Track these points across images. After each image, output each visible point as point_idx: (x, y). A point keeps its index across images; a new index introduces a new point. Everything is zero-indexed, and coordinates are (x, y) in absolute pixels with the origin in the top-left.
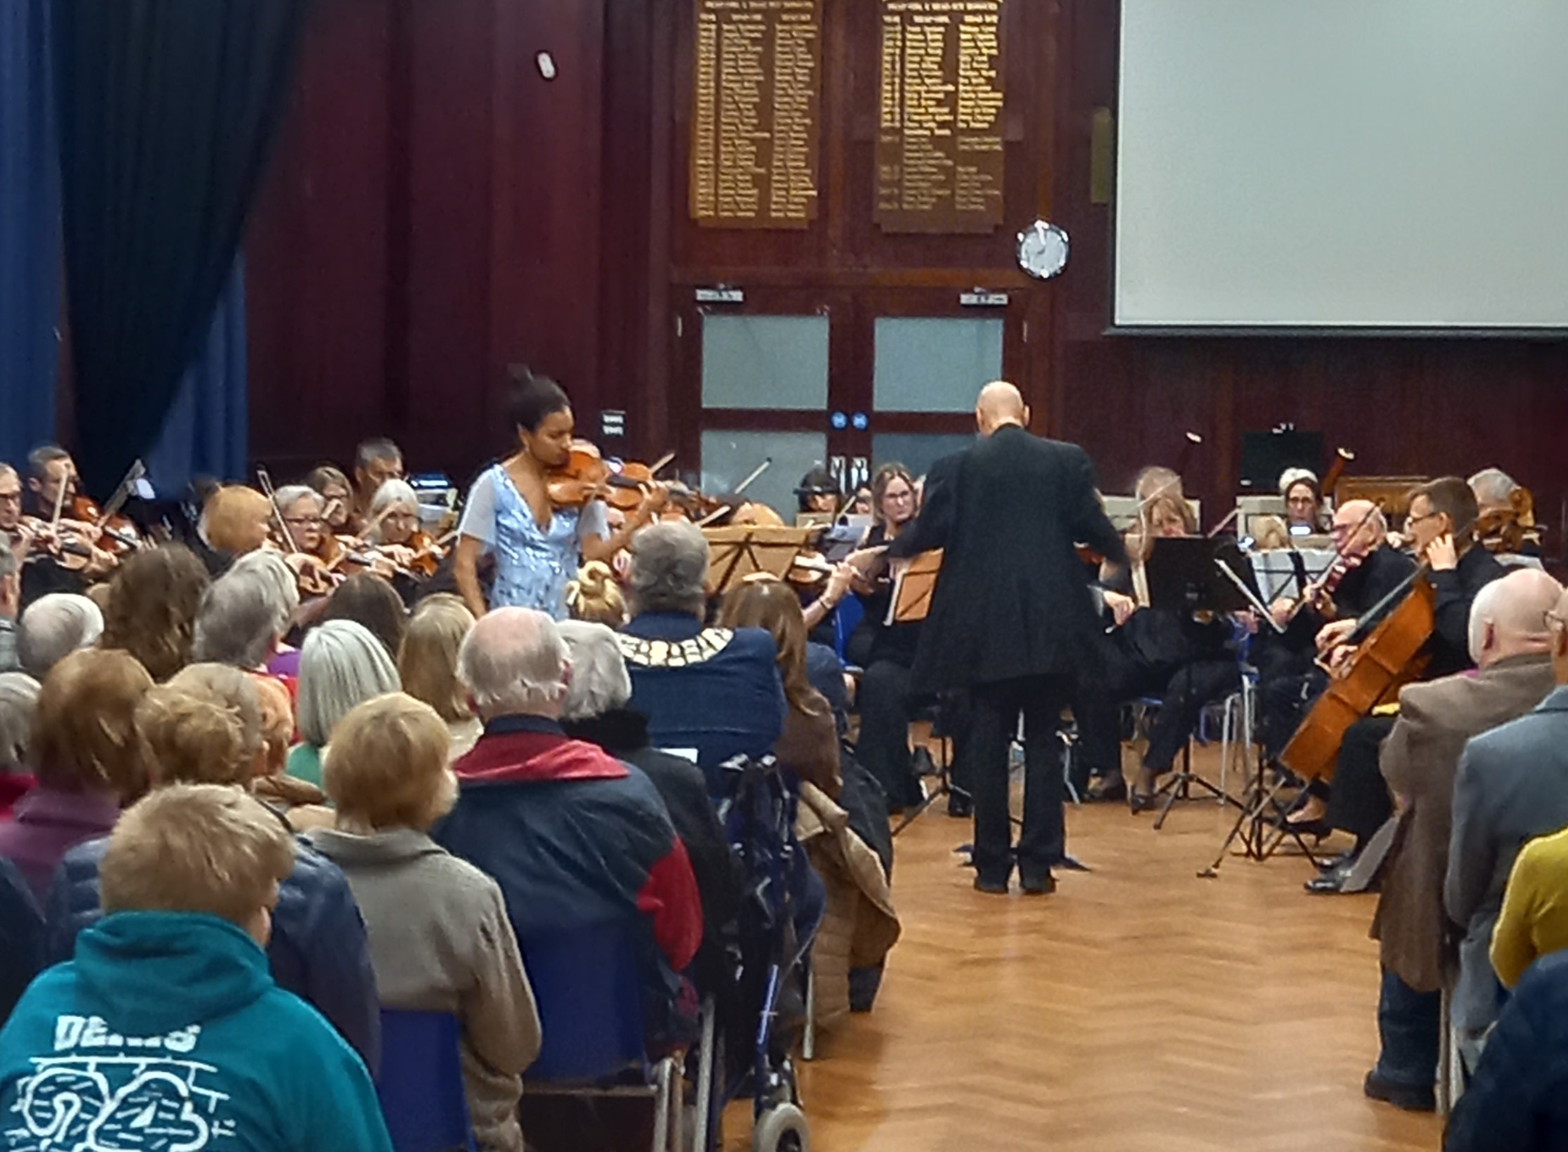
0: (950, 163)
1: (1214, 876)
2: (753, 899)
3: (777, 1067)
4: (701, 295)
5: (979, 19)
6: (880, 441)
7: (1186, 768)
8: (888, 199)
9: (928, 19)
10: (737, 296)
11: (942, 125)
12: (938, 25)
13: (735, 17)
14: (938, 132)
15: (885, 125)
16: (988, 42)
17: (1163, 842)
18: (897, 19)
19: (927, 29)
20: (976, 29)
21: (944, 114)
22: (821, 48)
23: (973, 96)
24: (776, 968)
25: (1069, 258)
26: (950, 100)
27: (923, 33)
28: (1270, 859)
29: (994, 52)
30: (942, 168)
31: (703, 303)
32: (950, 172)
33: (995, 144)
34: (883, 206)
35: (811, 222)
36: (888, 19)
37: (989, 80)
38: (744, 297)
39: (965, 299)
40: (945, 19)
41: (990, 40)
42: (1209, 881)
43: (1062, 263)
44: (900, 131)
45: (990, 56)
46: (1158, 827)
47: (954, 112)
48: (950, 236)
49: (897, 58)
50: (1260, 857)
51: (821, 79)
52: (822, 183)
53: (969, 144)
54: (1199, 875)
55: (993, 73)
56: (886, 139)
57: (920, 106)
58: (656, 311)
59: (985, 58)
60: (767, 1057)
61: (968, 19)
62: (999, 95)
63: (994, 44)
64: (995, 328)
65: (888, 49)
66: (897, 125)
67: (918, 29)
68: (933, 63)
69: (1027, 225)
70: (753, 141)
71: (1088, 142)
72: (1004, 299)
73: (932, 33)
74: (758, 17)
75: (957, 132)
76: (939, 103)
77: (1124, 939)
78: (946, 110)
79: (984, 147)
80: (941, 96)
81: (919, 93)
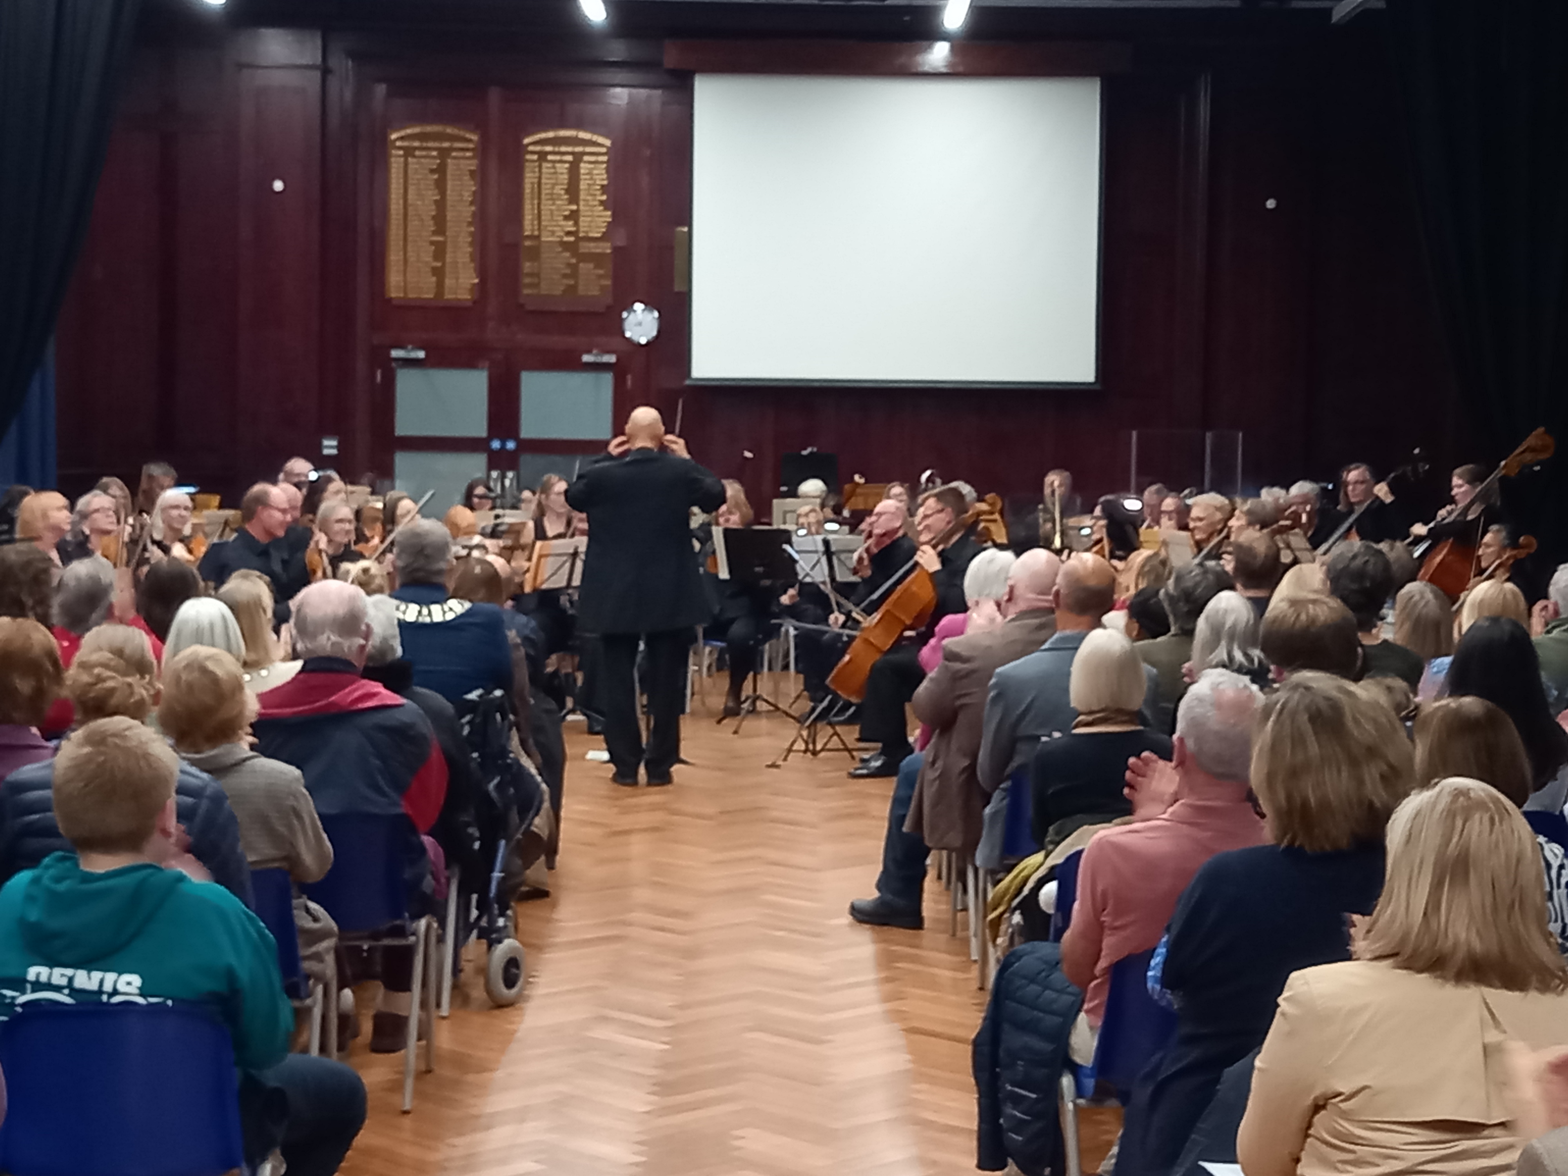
0: (574, 261)
1: (778, 767)
2: (487, 794)
3: (502, 914)
4: (395, 353)
5: (593, 158)
6: (526, 459)
7: (755, 690)
8: (531, 286)
9: (558, 158)
10: (421, 354)
11: (569, 233)
12: (565, 162)
13: (417, 153)
14: (566, 239)
15: (526, 233)
16: (601, 176)
17: (739, 744)
18: (535, 157)
19: (558, 165)
20: (592, 166)
21: (569, 226)
22: (481, 176)
23: (589, 213)
24: (503, 843)
25: (659, 332)
26: (574, 216)
27: (554, 167)
28: (822, 754)
29: (605, 182)
30: (569, 265)
31: (397, 360)
32: (574, 268)
33: (606, 248)
34: (526, 291)
35: (475, 302)
36: (528, 157)
37: (602, 203)
38: (427, 355)
39: (586, 358)
40: (570, 158)
41: (602, 174)
42: (775, 770)
43: (654, 333)
44: (538, 237)
45: (603, 186)
46: (736, 732)
47: (576, 224)
48: (573, 314)
49: (536, 186)
50: (815, 753)
51: (481, 199)
52: (482, 272)
53: (586, 248)
54: (769, 766)
55: (604, 198)
56: (527, 243)
57: (552, 220)
58: (361, 366)
59: (598, 187)
60: (496, 906)
61: (586, 158)
62: (609, 213)
63: (605, 176)
64: (607, 379)
65: (529, 178)
66: (536, 233)
67: (549, 165)
68: (562, 189)
69: (629, 307)
70: (432, 243)
71: (671, 248)
72: (612, 359)
73: (561, 168)
74: (434, 153)
75: (579, 239)
76: (566, 218)
77: (722, 813)
78: (571, 223)
79: (598, 251)
80: (567, 213)
81: (551, 211)
